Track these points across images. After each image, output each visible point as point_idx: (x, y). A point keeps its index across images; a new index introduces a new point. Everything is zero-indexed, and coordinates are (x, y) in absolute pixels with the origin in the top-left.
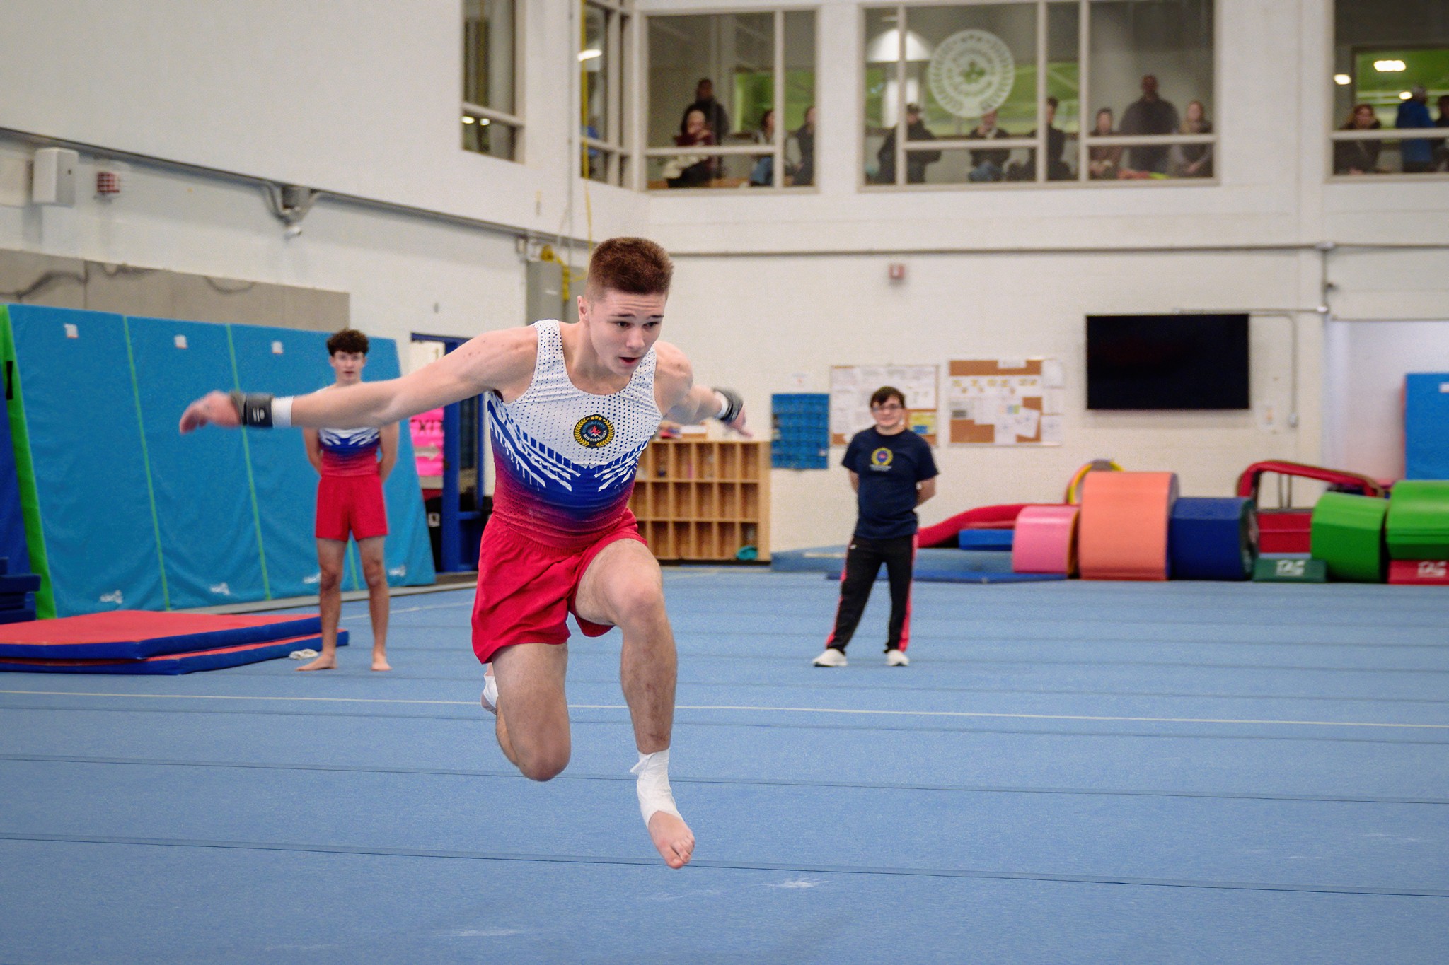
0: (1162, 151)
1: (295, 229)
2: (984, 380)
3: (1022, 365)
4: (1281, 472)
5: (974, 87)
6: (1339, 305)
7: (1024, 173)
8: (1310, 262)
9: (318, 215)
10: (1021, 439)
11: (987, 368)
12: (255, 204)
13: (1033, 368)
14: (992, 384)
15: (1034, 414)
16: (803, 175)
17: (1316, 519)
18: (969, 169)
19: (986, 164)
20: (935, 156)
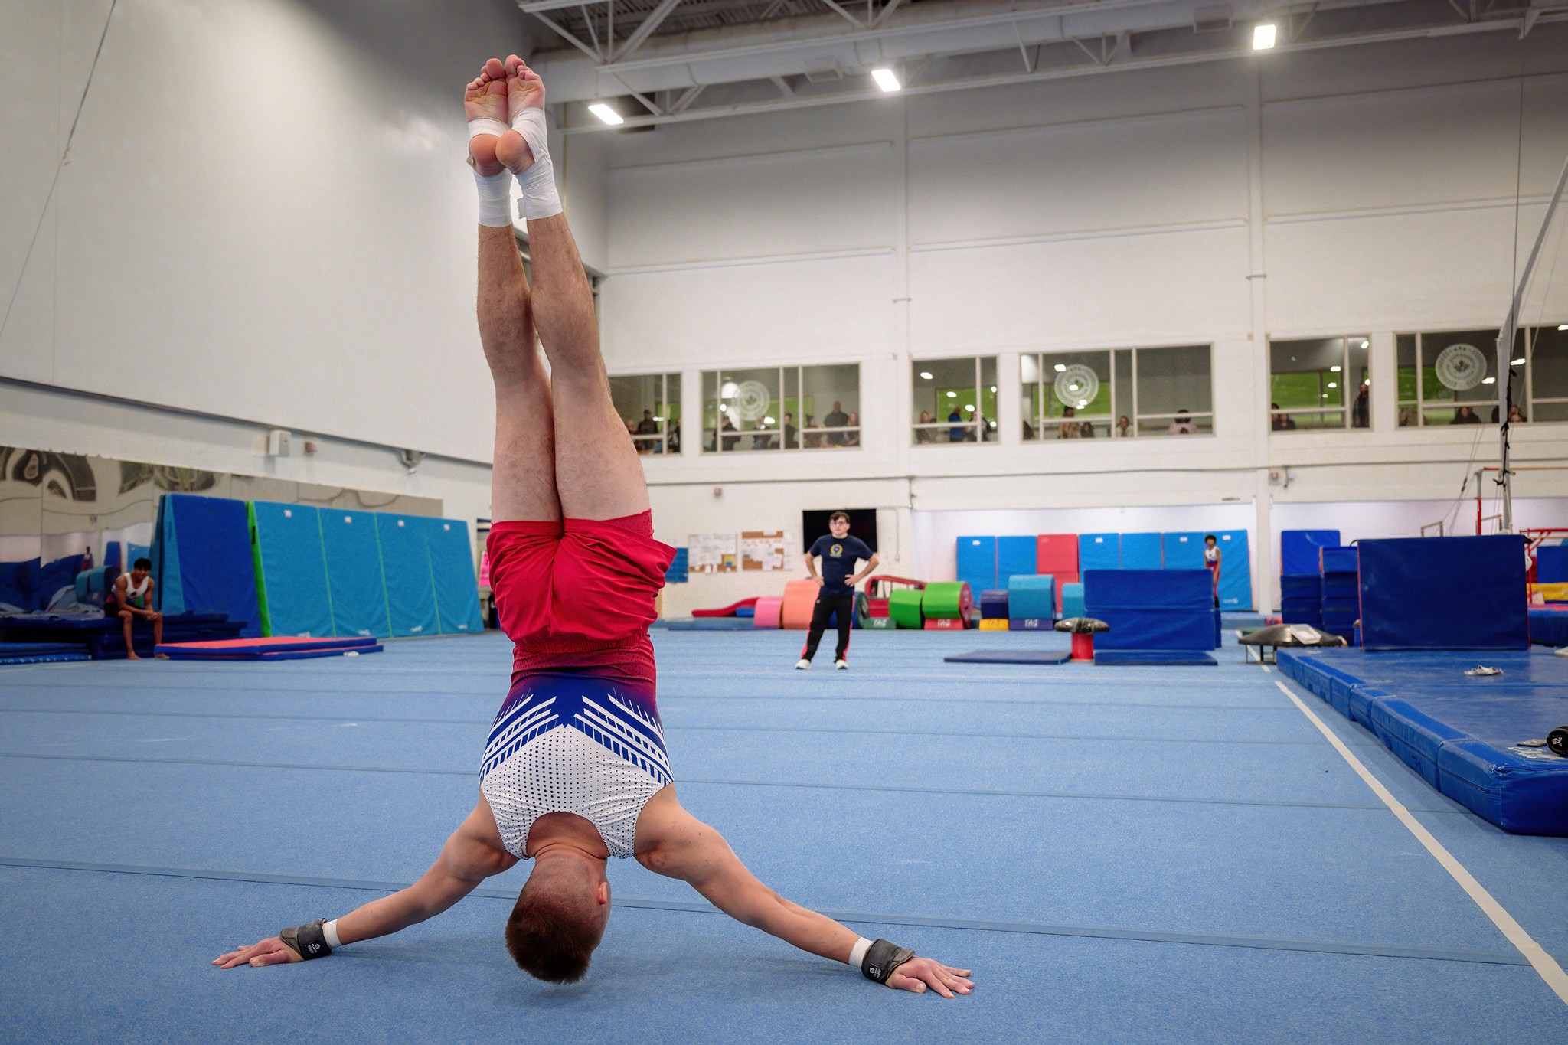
0: (841, 434)
1: (412, 470)
2: (757, 541)
3: (775, 533)
4: (889, 581)
5: (751, 407)
6: (917, 504)
7: (776, 446)
8: (905, 483)
9: (425, 463)
10: (775, 568)
11: (759, 535)
12: (392, 458)
13: (780, 534)
14: (761, 542)
15: (780, 556)
16: (675, 448)
17: (892, 601)
18: (752, 444)
19: (760, 441)
20: (737, 439)
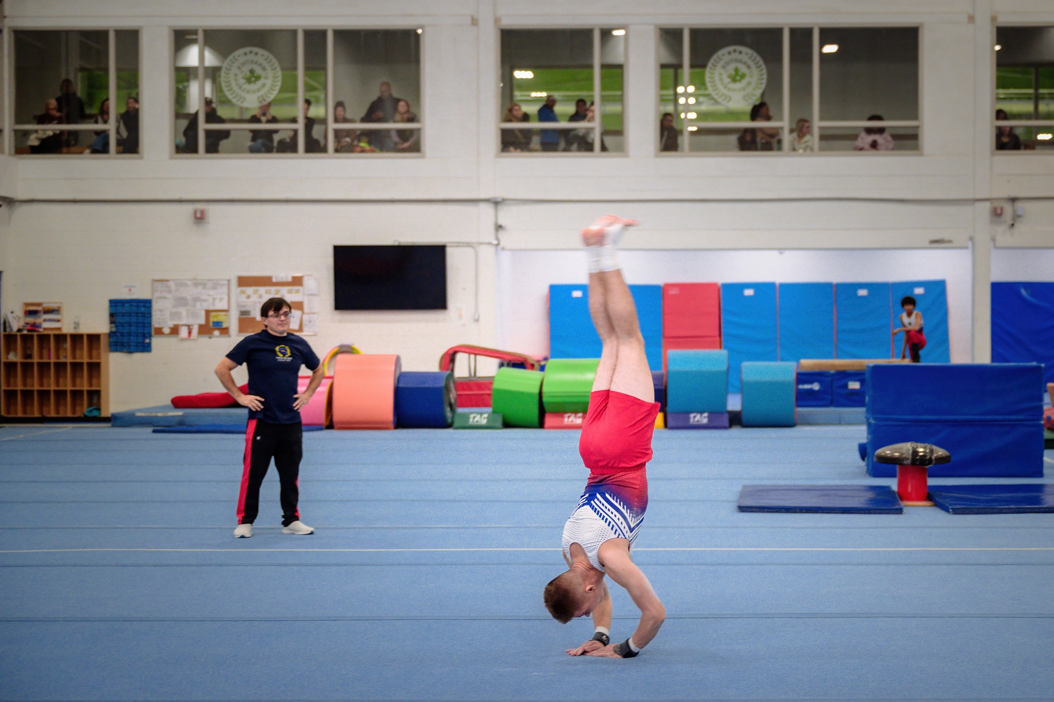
2: (262, 289)
3: (290, 279)
4: (470, 353)
6: (506, 239)
7: (288, 147)
8: (487, 210)
11: (264, 282)
13: (297, 281)
14: (268, 292)
15: (298, 313)
17: (496, 385)
18: (249, 143)
19: (261, 140)
20: (226, 134)
